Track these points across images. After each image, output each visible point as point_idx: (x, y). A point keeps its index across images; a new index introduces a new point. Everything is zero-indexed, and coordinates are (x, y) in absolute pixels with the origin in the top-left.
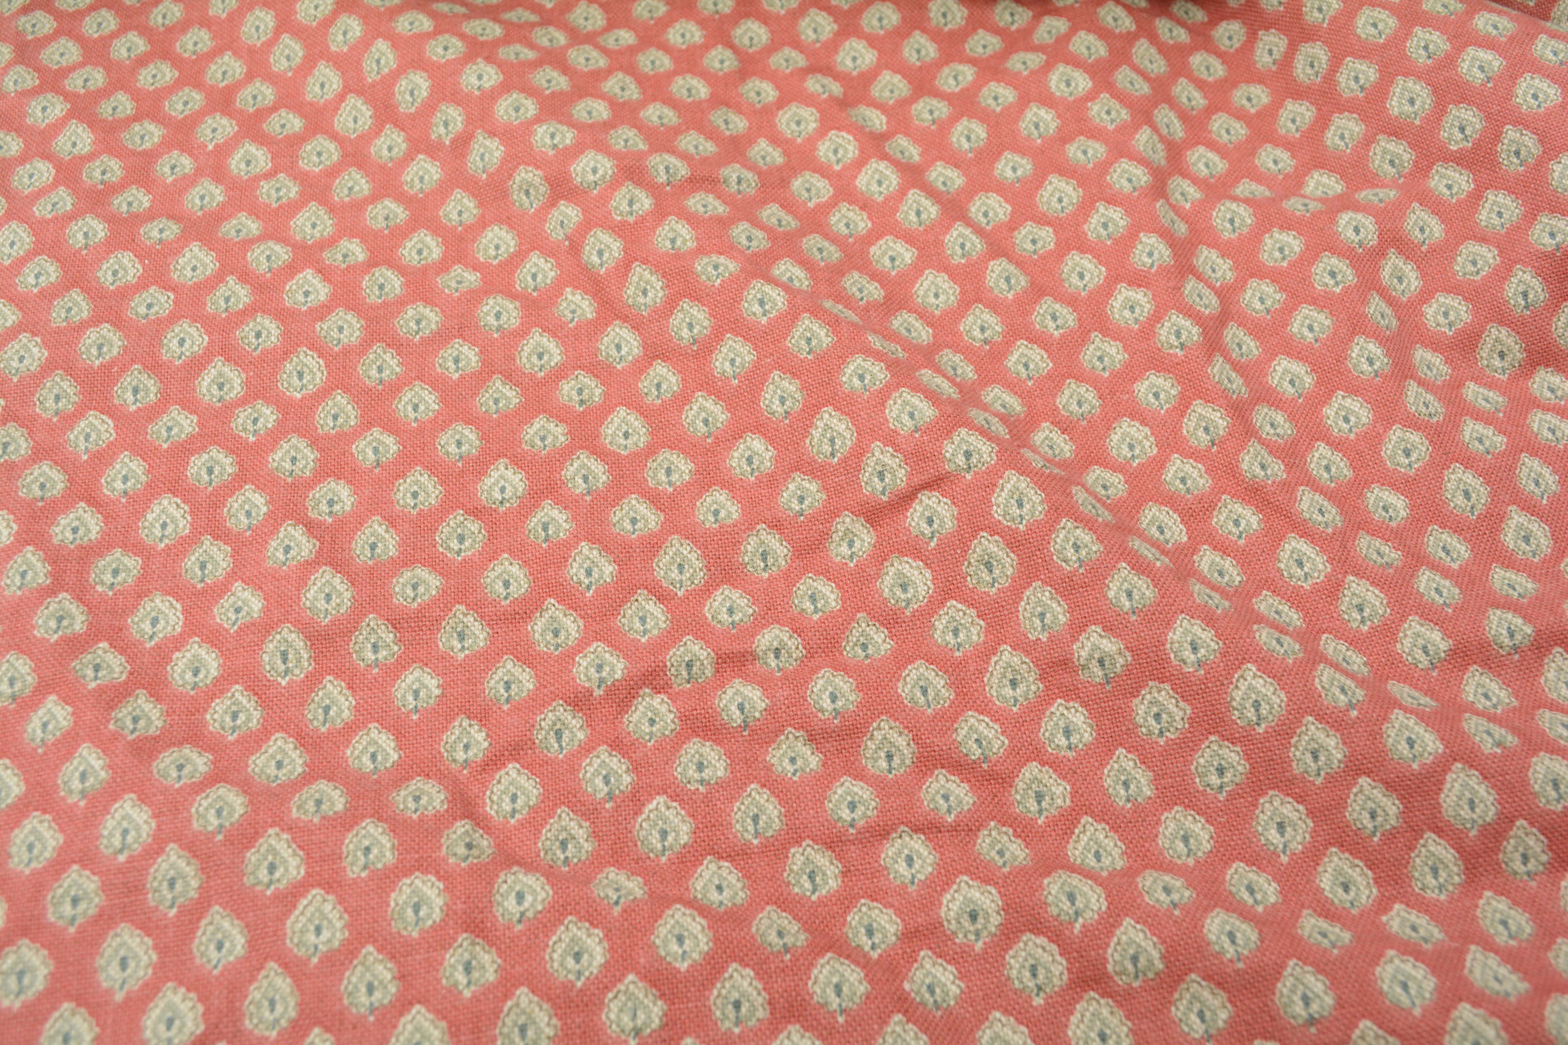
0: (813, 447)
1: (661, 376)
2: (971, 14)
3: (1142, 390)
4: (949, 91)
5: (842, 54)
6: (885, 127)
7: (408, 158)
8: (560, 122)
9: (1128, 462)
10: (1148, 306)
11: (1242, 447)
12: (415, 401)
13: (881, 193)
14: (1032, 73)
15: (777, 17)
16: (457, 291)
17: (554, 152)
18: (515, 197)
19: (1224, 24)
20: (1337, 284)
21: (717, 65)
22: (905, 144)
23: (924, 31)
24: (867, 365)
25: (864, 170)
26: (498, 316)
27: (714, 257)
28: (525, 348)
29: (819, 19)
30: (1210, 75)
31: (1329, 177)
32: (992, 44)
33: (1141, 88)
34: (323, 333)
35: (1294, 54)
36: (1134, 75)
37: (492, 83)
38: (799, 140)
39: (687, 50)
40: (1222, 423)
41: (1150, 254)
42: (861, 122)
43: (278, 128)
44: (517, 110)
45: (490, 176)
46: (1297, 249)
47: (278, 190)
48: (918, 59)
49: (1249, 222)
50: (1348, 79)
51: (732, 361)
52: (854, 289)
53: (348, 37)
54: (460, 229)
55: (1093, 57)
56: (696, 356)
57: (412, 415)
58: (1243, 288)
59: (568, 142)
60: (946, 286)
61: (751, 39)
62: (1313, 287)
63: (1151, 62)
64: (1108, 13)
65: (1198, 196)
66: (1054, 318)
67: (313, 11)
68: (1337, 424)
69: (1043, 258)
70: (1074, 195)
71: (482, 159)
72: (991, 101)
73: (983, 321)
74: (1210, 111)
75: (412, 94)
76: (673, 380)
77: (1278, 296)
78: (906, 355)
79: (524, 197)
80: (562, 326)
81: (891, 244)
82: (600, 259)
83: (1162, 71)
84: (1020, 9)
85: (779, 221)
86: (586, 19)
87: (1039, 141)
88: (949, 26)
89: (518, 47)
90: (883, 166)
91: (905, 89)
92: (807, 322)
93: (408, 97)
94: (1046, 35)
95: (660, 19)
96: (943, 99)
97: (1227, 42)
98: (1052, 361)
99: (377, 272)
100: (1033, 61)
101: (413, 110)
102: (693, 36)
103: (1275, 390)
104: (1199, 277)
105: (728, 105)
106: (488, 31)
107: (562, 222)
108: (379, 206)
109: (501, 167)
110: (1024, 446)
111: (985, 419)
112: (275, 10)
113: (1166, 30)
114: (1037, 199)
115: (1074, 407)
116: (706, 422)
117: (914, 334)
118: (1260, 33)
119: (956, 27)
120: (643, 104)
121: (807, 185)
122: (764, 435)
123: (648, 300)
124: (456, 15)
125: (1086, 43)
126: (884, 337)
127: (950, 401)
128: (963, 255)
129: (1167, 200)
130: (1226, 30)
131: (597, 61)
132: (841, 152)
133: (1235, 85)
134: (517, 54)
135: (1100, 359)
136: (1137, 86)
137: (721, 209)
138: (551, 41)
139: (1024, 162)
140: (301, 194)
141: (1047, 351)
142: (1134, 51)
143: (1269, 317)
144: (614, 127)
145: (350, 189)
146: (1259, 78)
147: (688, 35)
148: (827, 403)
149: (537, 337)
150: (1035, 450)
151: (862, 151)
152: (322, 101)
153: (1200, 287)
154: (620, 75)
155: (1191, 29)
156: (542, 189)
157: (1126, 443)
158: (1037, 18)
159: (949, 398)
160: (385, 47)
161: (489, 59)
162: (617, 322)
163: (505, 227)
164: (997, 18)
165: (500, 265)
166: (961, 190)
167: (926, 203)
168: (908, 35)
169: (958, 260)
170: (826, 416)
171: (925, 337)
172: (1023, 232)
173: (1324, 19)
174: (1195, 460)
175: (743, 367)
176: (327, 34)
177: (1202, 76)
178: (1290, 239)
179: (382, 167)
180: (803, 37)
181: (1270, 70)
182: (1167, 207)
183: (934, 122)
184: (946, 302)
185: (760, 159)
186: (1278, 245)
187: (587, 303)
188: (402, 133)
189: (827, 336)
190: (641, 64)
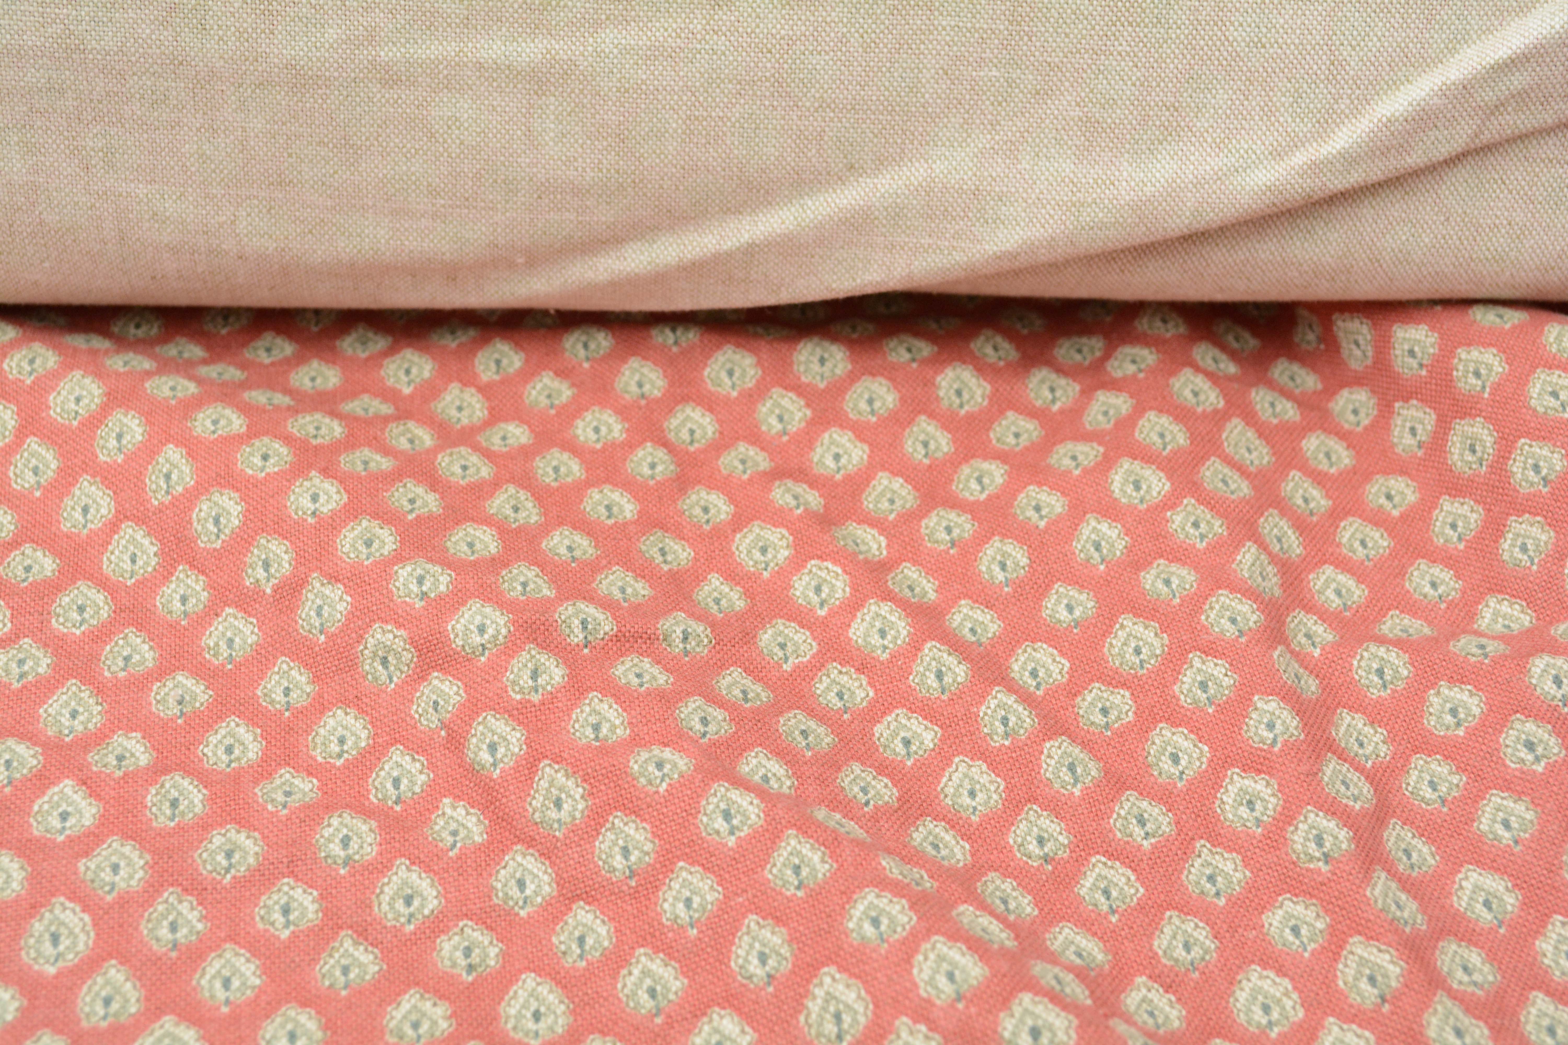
0: (810, 1026)
1: (585, 925)
2: (996, 391)
3: (1275, 923)
4: (972, 498)
5: (819, 450)
6: (885, 553)
7: (212, 612)
8: (430, 560)
9: (1263, 1032)
10: (1273, 800)
11: (1425, 1004)
12: (226, 973)
13: (885, 647)
14: (1086, 471)
15: (727, 401)
16: (285, 806)
17: (423, 603)
18: (367, 667)
19: (1345, 393)
20: (1537, 759)
21: (646, 471)
22: (915, 576)
23: (932, 415)
24: (883, 903)
25: (859, 615)
26: (345, 842)
27: (656, 750)
28: (386, 889)
29: (785, 402)
30: (1331, 465)
31: (1511, 605)
32: (1027, 431)
33: (1239, 488)
34: (90, 875)
35: (1445, 434)
36: (1227, 470)
37: (332, 505)
38: (766, 575)
39: (604, 450)
40: (1394, 970)
41: (1271, 726)
42: (851, 547)
43: (20, 573)
44: (369, 544)
45: (331, 637)
46: (1476, 711)
47: (21, 662)
48: (926, 455)
49: (1406, 673)
50: (1525, 468)
51: (688, 902)
52: (856, 789)
53: (124, 442)
54: (287, 714)
55: (1169, 447)
56: (635, 894)
57: (221, 994)
58: (1404, 769)
59: (442, 588)
60: (985, 779)
61: (692, 432)
62: (1505, 765)
63: (1249, 450)
64: (1185, 384)
65: (1330, 637)
66: (1142, 822)
67: (73, 406)
68: (1557, 963)
69: (1120, 734)
70: (1157, 643)
71: (319, 614)
72: (1031, 513)
73: (1041, 829)
74: (1336, 515)
75: (217, 522)
76: (603, 930)
77: (1455, 779)
78: (935, 884)
79: (380, 668)
80: (439, 854)
81: (904, 721)
82: (493, 756)
83: (1265, 461)
84: (1063, 381)
85: (744, 692)
86: (460, 409)
87: (1102, 567)
88: (966, 408)
89: (366, 452)
90: (885, 608)
91: (910, 498)
92: (793, 842)
93: (211, 527)
94: (1100, 417)
95: (564, 407)
96: (965, 512)
97: (1352, 418)
98: (1143, 884)
99: (168, 781)
100: (1087, 455)
101: (218, 545)
102: (610, 431)
103: (1463, 916)
104: (1342, 756)
105: (664, 528)
106: (324, 431)
107: (436, 703)
108: (170, 684)
109: (346, 625)
110: (1114, 1015)
111: (1056, 977)
112: (17, 403)
113: (1267, 405)
114: (1106, 650)
115: (1180, 952)
116: (652, 992)
117: (944, 852)
118: (1397, 405)
119: (976, 409)
120: (545, 529)
121: (780, 639)
122: (739, 1011)
123: (564, 815)
124: (277, 408)
125: (1158, 428)
126: (902, 859)
127: (1004, 952)
128: (1007, 734)
129: (1288, 646)
130: (1348, 401)
131: (478, 470)
132: (826, 590)
133: (1367, 477)
134: (366, 463)
135: (1211, 879)
136: (1233, 486)
137: (660, 678)
138: (411, 441)
139: (1083, 597)
140: (55, 667)
141: (1134, 870)
142: (1224, 436)
143: (1445, 810)
144: (506, 565)
145: (127, 659)
146: (1401, 468)
147: (604, 430)
148: (829, 961)
149: (403, 872)
150: (1129, 1020)
151: (855, 588)
152: (85, 531)
153: (1344, 769)
154: (512, 489)
155: (1302, 402)
156: (406, 656)
157: (1258, 1003)
158: (1087, 393)
159: (1002, 947)
160: (177, 456)
161: (327, 472)
162: (519, 847)
163: (352, 711)
164: (1032, 395)
165: (346, 766)
166: (997, 640)
167: (951, 660)
168: (910, 422)
169: (999, 741)
170: (827, 980)
171: (959, 856)
172: (1089, 699)
173: (1484, 387)
174: (1360, 1026)
175: (704, 910)
176: (93, 439)
177: (1320, 467)
178: (1465, 697)
179: (173, 626)
180: (764, 428)
181: (1415, 456)
182: (1288, 656)
183: (953, 543)
184: (986, 803)
185: (712, 604)
186: (1448, 706)
187: (474, 819)
188: (201, 577)
189: (823, 861)
190: (540, 472)
